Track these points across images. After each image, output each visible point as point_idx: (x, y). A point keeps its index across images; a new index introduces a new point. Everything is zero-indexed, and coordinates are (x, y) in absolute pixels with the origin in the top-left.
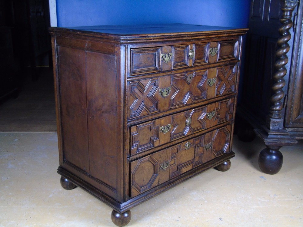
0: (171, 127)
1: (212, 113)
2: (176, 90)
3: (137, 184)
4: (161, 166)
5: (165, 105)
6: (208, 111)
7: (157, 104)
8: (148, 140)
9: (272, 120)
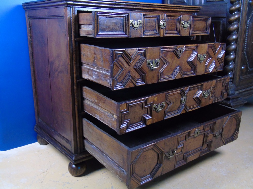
0: (165, 104)
1: (208, 91)
2: (165, 62)
3: (137, 175)
4: (166, 155)
5: (153, 77)
6: (204, 89)
7: (145, 76)
8: (139, 118)
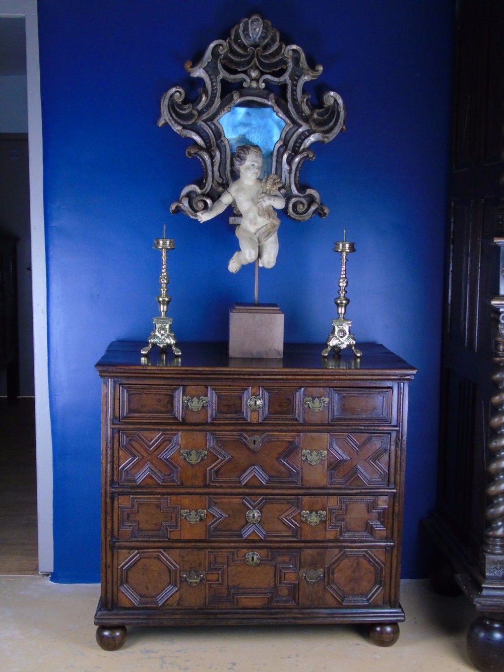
0: (205, 514)
1: (316, 513)
2: (220, 457)
4: (183, 576)
5: (196, 476)
6: (306, 508)
7: (178, 472)
8: (157, 524)
9: (489, 557)
